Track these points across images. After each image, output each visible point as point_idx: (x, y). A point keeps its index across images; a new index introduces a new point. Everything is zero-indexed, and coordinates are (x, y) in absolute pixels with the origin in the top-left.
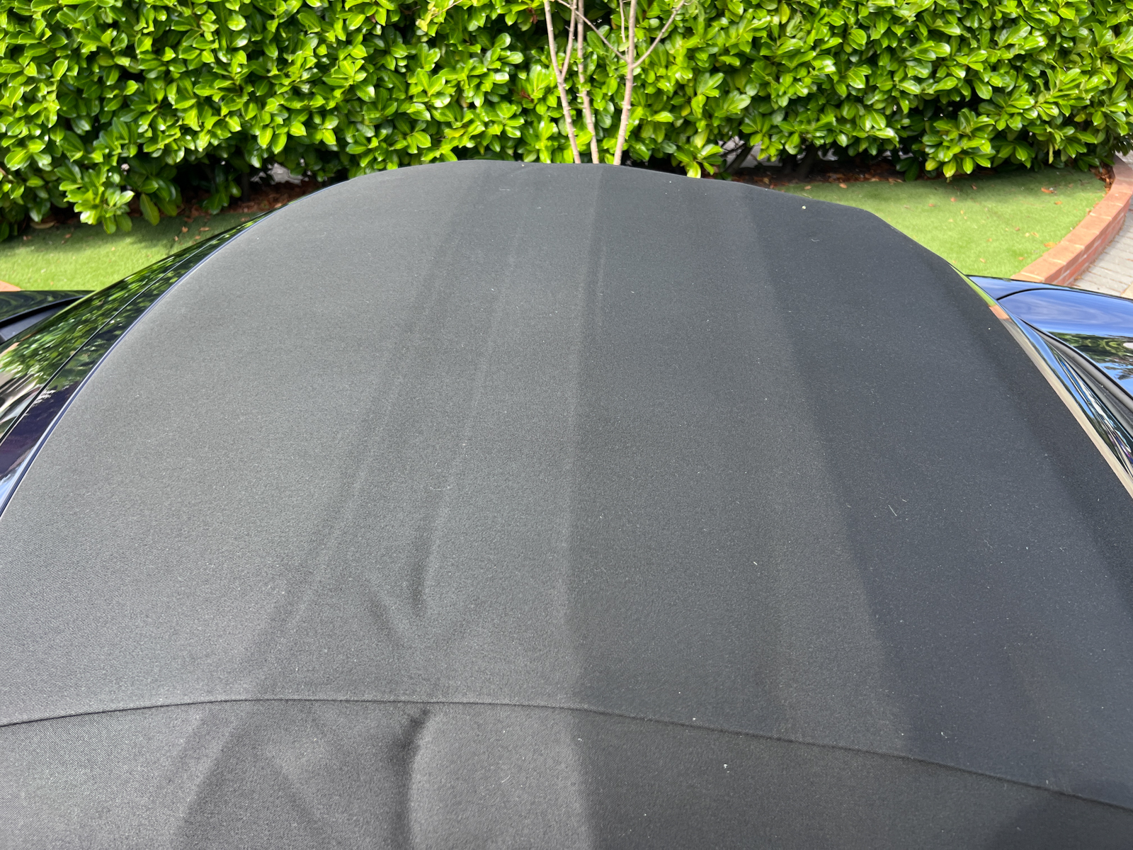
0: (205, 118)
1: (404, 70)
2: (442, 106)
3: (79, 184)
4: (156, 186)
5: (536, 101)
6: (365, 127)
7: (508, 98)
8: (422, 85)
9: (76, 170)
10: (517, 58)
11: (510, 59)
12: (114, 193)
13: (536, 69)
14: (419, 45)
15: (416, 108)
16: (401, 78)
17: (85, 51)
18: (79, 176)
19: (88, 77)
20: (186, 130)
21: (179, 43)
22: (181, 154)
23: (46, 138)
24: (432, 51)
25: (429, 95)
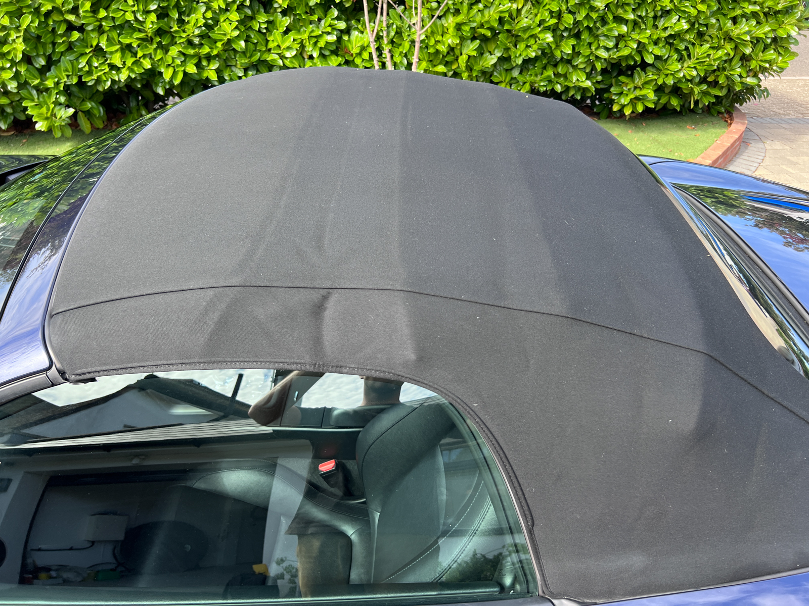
0: (126, 58)
1: (264, 31)
2: (291, 56)
3: (36, 102)
4: (90, 106)
5: (354, 55)
6: (237, 69)
7: (335, 53)
8: (277, 41)
9: (34, 92)
10: (342, 25)
11: (337, 26)
12: (60, 109)
13: (355, 34)
14: (276, 14)
15: (272, 57)
16: (262, 36)
17: (44, 9)
18: (36, 97)
19: (45, 28)
20: (113, 67)
21: (109, 6)
22: (109, 83)
23: (14, 69)
24: (284, 18)
25: (282, 49)
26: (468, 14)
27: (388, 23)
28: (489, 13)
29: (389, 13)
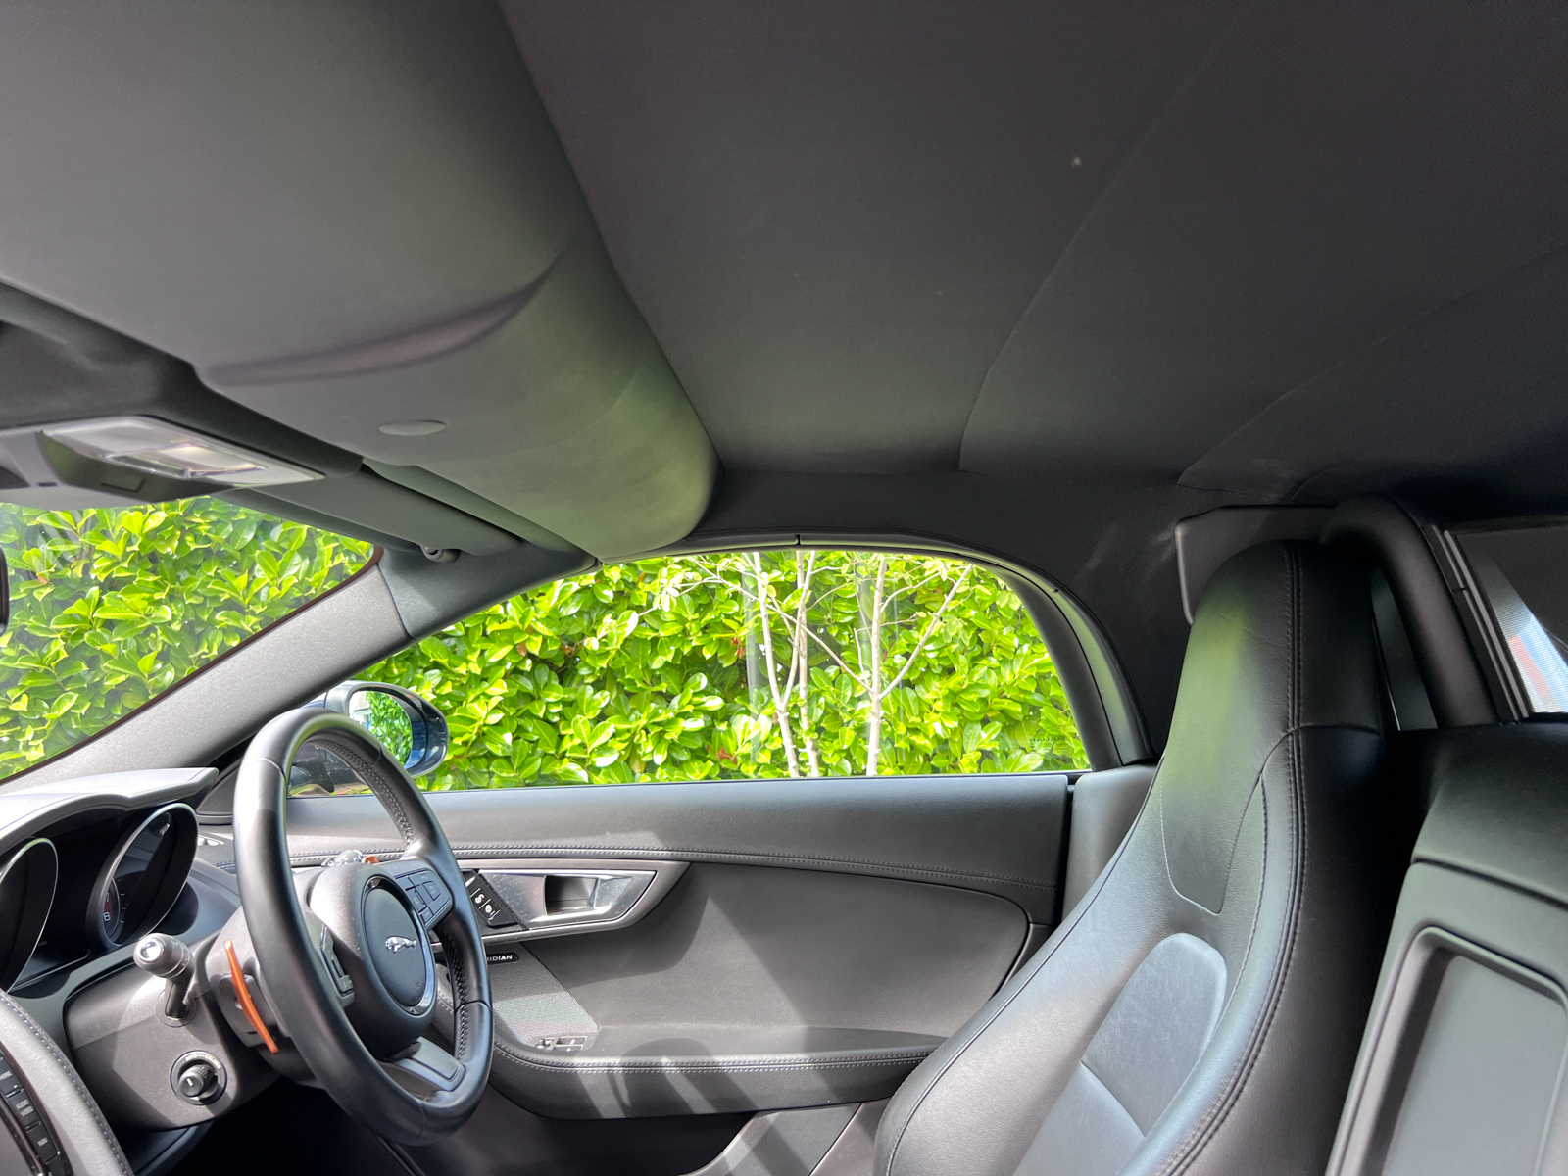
1: (556, 719)
2: (606, 765)
5: (740, 759)
8: (580, 735)
11: (705, 705)
13: (740, 722)
14: (582, 687)
15: (567, 766)
16: (551, 729)
24: (598, 695)
25: (589, 751)
26: (970, 674)
27: (809, 693)
28: (1012, 671)
29: (812, 675)
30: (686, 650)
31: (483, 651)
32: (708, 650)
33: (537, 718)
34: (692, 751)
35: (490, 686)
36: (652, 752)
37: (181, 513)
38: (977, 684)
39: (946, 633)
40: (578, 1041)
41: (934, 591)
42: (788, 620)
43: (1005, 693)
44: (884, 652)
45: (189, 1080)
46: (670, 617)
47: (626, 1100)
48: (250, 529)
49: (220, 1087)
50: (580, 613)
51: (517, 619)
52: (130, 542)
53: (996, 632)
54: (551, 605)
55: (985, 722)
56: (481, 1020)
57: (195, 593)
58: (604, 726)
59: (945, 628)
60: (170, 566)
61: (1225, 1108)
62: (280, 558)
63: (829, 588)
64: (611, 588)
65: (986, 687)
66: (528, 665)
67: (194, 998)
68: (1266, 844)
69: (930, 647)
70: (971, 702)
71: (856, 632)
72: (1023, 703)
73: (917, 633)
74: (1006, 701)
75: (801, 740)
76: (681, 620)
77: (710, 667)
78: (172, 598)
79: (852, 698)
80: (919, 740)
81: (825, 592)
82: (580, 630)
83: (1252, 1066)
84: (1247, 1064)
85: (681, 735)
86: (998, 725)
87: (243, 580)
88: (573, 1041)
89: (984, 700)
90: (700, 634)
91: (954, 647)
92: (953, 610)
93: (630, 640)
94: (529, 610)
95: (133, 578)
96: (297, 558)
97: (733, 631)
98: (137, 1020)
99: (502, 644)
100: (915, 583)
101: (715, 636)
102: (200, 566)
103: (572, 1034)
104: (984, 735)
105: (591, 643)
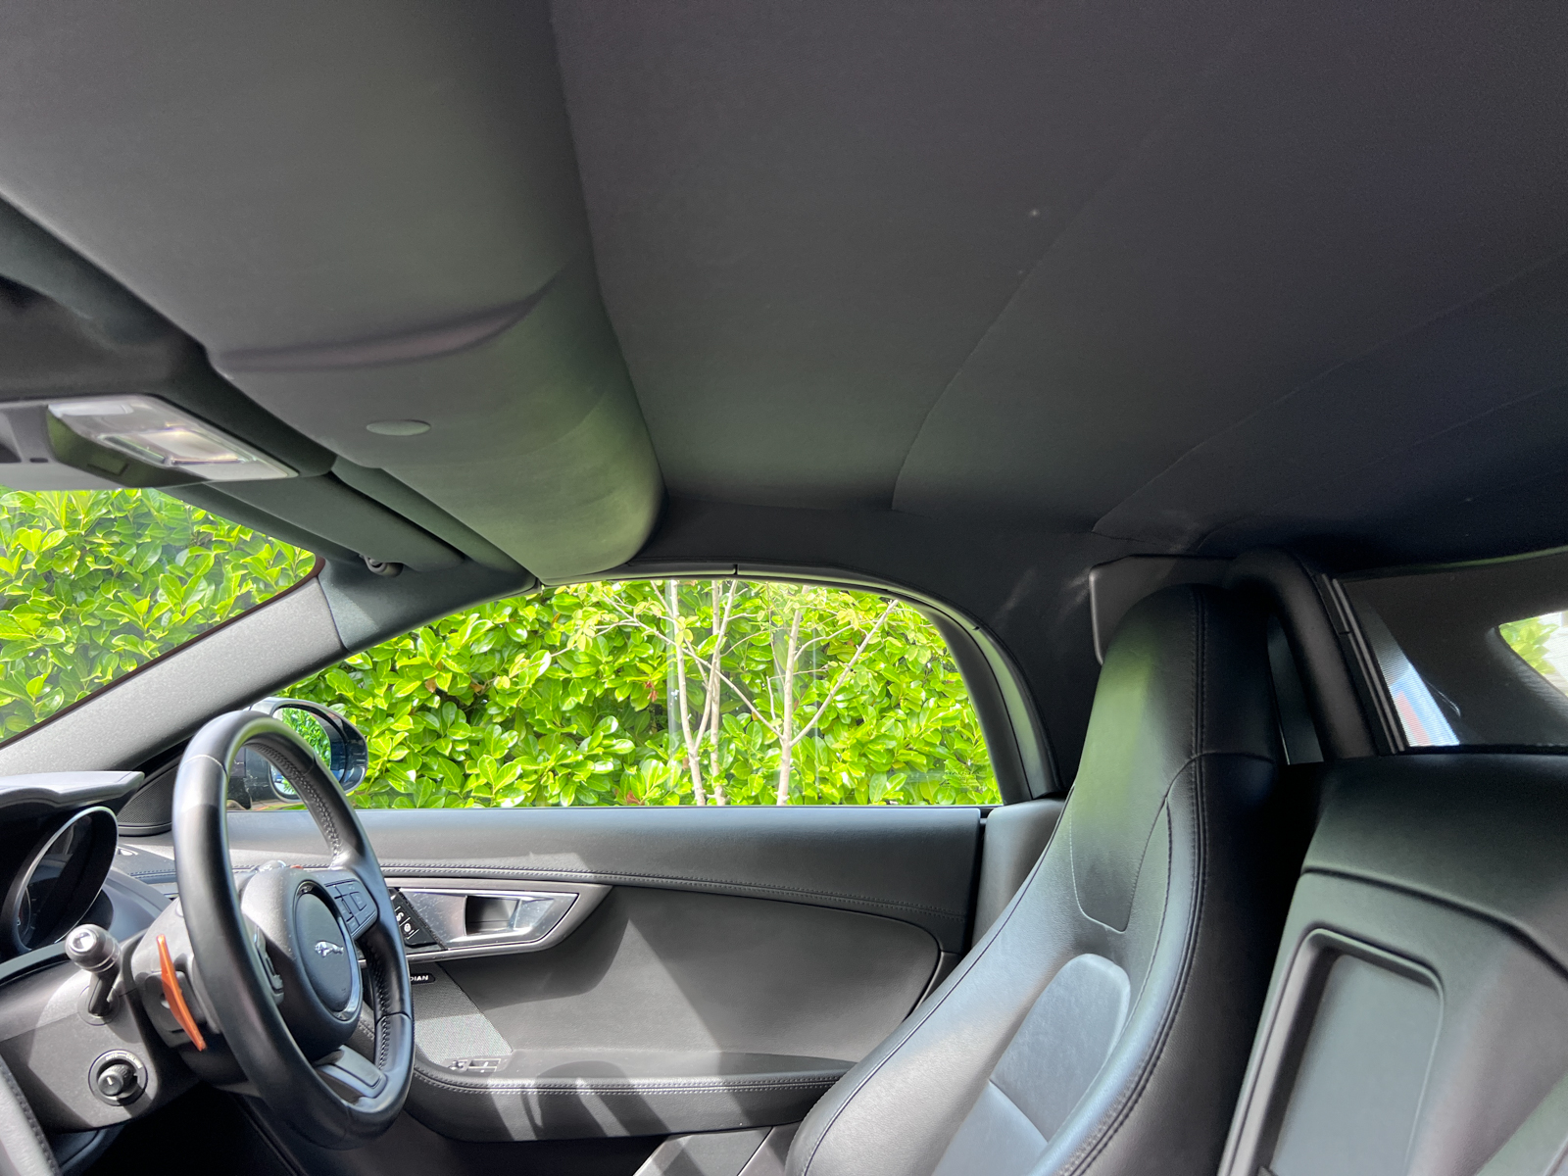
1: (462, 758)
7: (608, 799)
8: (486, 775)
10: (625, 746)
13: (651, 766)
14: (490, 726)
16: (456, 768)
24: (506, 735)
25: (494, 791)
26: (878, 725)
27: (720, 739)
28: (919, 724)
29: (724, 721)
30: (598, 692)
31: (390, 686)
32: (621, 693)
33: (444, 756)
34: (599, 794)
35: (396, 721)
36: (559, 794)
37: (83, 533)
38: (884, 735)
39: (856, 682)
40: (491, 1063)
41: (846, 643)
42: (702, 665)
43: (911, 746)
44: (795, 701)
45: (109, 1079)
46: (584, 659)
47: (539, 1121)
48: (155, 552)
49: (140, 1087)
50: (492, 651)
51: (428, 656)
52: (25, 560)
53: (904, 686)
54: (463, 641)
55: (891, 772)
56: (403, 1032)
57: (92, 615)
58: (511, 766)
59: (855, 678)
60: (67, 587)
61: (1130, 1104)
62: (185, 584)
63: (744, 635)
64: (525, 627)
65: (893, 738)
66: (436, 702)
67: (118, 995)
68: (1170, 862)
69: (840, 697)
70: (878, 752)
71: (768, 680)
72: (928, 755)
73: (828, 683)
74: (912, 753)
75: (711, 785)
76: (595, 662)
77: (623, 710)
78: (66, 619)
79: (762, 745)
80: (827, 789)
81: (739, 640)
82: (491, 668)
83: (1155, 1065)
84: (1149, 1065)
85: (590, 778)
86: (902, 777)
87: (145, 604)
88: (487, 1063)
89: (890, 752)
90: (613, 677)
91: (863, 698)
92: (863, 663)
93: (542, 681)
94: (441, 646)
95: (27, 597)
96: (203, 584)
97: (647, 675)
98: (57, 1017)
99: (411, 680)
100: (828, 634)
101: (629, 679)
102: (99, 588)
103: (485, 1057)
104: (889, 786)
105: (502, 682)
